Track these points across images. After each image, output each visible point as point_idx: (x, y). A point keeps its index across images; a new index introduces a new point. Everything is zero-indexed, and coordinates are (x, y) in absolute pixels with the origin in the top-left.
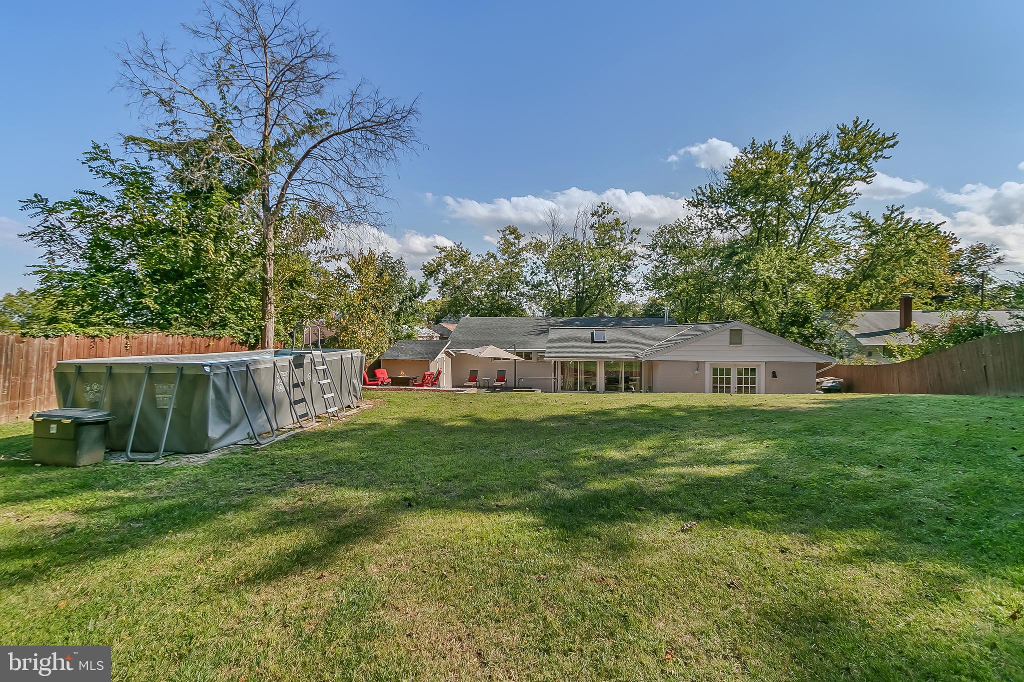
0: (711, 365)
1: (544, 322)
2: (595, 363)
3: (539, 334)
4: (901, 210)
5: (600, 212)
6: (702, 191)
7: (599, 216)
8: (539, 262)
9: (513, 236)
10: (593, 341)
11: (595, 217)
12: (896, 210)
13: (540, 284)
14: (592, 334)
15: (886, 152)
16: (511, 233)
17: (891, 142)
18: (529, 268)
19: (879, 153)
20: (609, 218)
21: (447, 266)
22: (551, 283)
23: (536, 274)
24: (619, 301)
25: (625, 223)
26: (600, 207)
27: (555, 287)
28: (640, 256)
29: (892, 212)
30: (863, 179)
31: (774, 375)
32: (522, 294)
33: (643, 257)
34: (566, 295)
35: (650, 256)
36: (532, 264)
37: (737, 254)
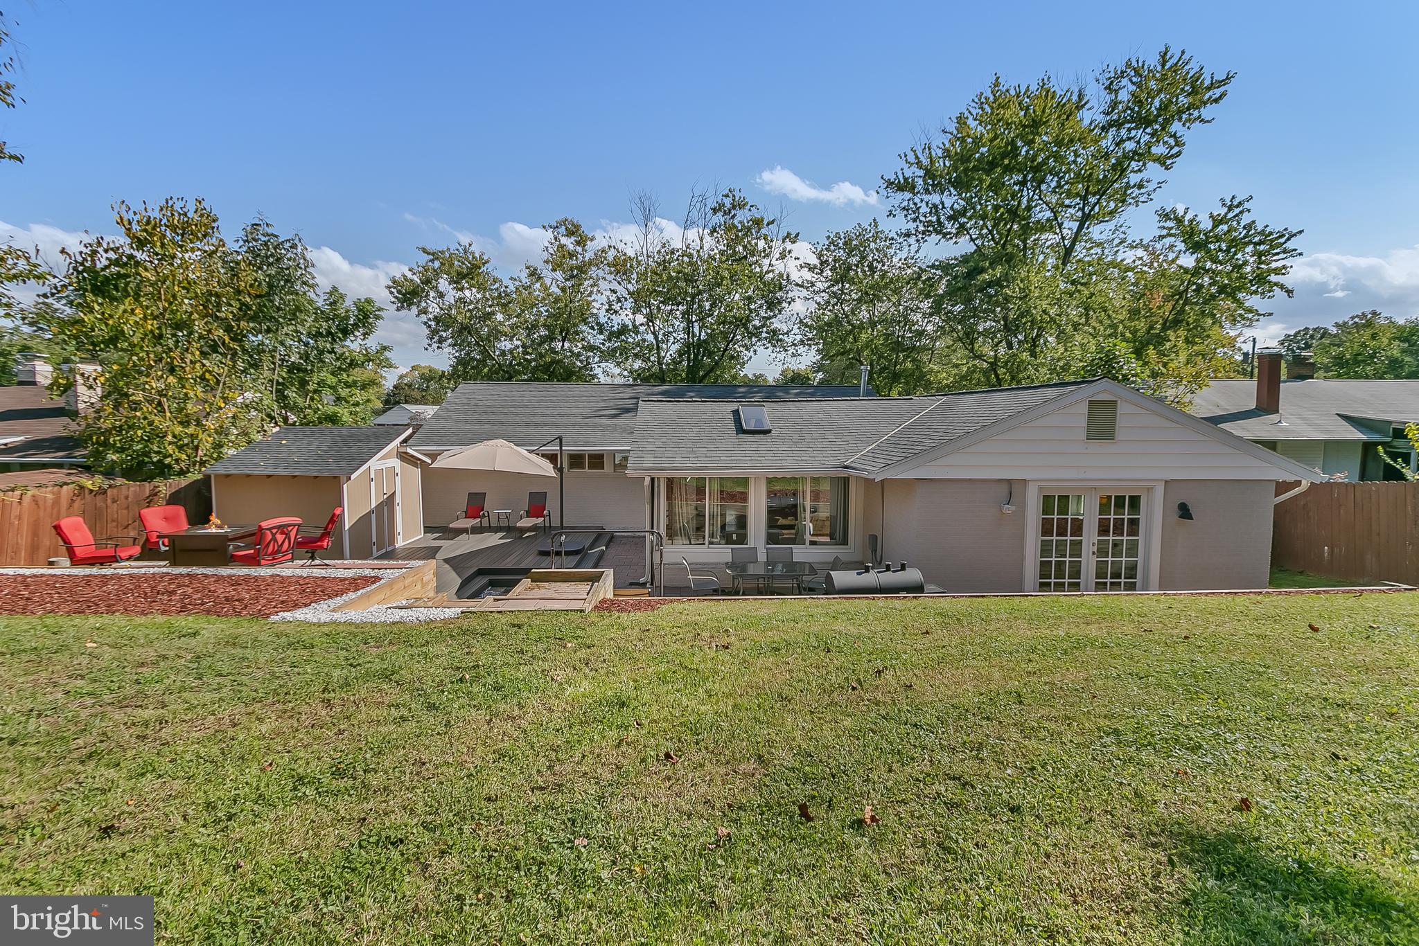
0: (1041, 488)
1: (629, 393)
2: (745, 481)
3: (615, 416)
4: (1246, 205)
5: (728, 205)
6: (917, 157)
7: (725, 213)
8: (622, 291)
9: (573, 239)
10: (740, 430)
11: (720, 214)
12: (1237, 206)
13: (623, 330)
14: (736, 413)
15: (1206, 112)
16: (570, 233)
17: (1218, 92)
18: (604, 299)
19: (1196, 114)
20: (742, 217)
21: (443, 284)
22: (642, 329)
23: (616, 312)
24: (742, 374)
25: (772, 222)
26: (727, 196)
27: (650, 337)
28: (797, 285)
29: (1230, 208)
30: (1162, 161)
31: (1185, 512)
32: (591, 348)
33: (802, 286)
34: (671, 350)
35: (813, 285)
36: (608, 293)
37: (983, 270)
